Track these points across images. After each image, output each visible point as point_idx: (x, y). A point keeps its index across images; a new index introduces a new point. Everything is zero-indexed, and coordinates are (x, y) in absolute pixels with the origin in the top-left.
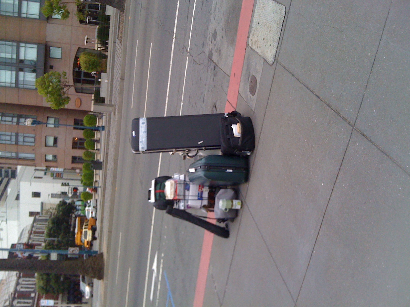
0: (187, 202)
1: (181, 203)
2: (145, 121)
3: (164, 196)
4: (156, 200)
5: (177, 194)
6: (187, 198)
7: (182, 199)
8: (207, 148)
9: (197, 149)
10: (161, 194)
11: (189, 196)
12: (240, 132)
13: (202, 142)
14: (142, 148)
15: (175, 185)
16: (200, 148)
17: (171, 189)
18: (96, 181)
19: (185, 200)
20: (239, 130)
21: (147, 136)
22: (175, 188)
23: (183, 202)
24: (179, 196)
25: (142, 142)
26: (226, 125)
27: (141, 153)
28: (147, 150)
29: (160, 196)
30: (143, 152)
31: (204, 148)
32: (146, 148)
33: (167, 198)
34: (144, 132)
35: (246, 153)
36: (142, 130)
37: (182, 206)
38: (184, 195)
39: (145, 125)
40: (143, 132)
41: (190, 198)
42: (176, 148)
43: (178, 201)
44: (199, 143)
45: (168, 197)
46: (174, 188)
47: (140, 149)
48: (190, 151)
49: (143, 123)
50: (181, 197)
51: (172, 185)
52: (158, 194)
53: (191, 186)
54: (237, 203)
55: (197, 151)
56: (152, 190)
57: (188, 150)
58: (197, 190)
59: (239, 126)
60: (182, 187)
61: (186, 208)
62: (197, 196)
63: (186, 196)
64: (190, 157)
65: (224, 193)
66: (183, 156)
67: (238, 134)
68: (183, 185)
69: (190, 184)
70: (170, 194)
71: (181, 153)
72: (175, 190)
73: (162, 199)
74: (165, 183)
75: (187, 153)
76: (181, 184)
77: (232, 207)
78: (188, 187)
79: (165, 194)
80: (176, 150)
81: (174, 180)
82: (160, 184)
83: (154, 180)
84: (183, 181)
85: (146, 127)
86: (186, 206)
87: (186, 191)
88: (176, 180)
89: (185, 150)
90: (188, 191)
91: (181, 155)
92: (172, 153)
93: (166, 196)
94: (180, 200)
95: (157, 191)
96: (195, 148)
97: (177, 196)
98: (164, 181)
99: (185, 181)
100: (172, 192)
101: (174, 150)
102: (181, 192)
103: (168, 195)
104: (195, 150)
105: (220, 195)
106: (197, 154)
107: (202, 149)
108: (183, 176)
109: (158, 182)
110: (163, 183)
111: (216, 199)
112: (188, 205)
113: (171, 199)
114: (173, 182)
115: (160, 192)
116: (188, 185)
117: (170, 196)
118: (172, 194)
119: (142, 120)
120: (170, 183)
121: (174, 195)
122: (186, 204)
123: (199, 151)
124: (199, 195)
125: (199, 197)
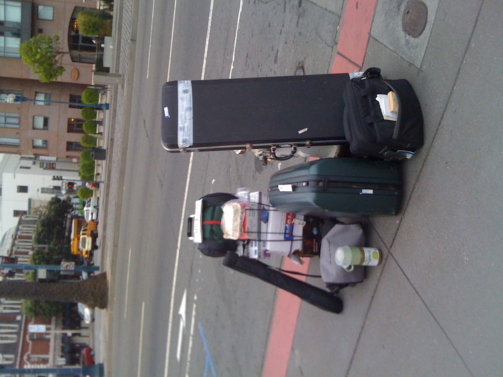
0: (264, 246)
1: (252, 246)
2: (189, 87)
3: (220, 232)
4: (204, 238)
5: (246, 230)
6: (263, 237)
7: (255, 240)
8: (314, 142)
9: (295, 145)
10: (214, 228)
11: (267, 233)
12: (397, 110)
13: (306, 129)
14: (184, 141)
15: (242, 213)
16: (299, 141)
17: (235, 220)
18: (98, 174)
19: (260, 240)
20: (394, 105)
21: (194, 118)
22: (243, 218)
23: (256, 246)
24: (250, 234)
25: (183, 129)
26: (363, 96)
27: (181, 150)
28: (195, 145)
29: (212, 231)
31: (308, 143)
32: (191, 142)
33: (225, 237)
34: (187, 109)
35: (404, 154)
36: (182, 106)
37: (254, 252)
38: (259, 233)
39: (190, 95)
40: (184, 109)
41: (269, 237)
42: (251, 142)
43: (246, 242)
44: (300, 132)
45: (228, 235)
46: (241, 219)
47: (180, 144)
48: (281, 147)
49: (186, 92)
50: (254, 236)
51: (236, 212)
52: (208, 229)
53: (272, 215)
54: (373, 256)
55: (295, 149)
56: (195, 218)
57: (275, 147)
58: (283, 223)
59: (393, 97)
60: (254, 216)
61: (262, 256)
62: (282, 233)
63: (262, 234)
64: (279, 159)
65: (342, 232)
66: (262, 157)
67: (391, 114)
68: (256, 212)
69: (269, 210)
70: (233, 230)
71: (258, 152)
72: (241, 223)
73: (215, 238)
74: (223, 207)
75: (273, 151)
76: (254, 211)
77: (363, 263)
78: (266, 215)
79: (222, 228)
80: (251, 146)
81: (241, 203)
82: (211, 208)
83: (201, 200)
84: (257, 205)
85: (190, 99)
86: (262, 253)
87: (262, 223)
88: (244, 202)
89: (270, 145)
90: (267, 223)
91: (259, 156)
92: (240, 151)
93: (224, 232)
94: (251, 242)
95: (206, 222)
96: (291, 143)
97: (246, 234)
98: (220, 203)
99: (260, 204)
100: (237, 226)
101: (248, 146)
102: (254, 227)
103: (228, 231)
104: (290, 146)
105: (334, 235)
106: (294, 154)
107: (305, 144)
108: (257, 194)
109: (209, 204)
110: (217, 208)
111: (325, 242)
112: (266, 250)
113: (235, 238)
114: (239, 206)
115: (212, 225)
116: (265, 211)
117: (230, 233)
118: (236, 231)
119: (183, 84)
120: (233, 208)
121: (241, 231)
122: (263, 249)
123: (298, 148)
124: (287, 231)
125: (287, 236)
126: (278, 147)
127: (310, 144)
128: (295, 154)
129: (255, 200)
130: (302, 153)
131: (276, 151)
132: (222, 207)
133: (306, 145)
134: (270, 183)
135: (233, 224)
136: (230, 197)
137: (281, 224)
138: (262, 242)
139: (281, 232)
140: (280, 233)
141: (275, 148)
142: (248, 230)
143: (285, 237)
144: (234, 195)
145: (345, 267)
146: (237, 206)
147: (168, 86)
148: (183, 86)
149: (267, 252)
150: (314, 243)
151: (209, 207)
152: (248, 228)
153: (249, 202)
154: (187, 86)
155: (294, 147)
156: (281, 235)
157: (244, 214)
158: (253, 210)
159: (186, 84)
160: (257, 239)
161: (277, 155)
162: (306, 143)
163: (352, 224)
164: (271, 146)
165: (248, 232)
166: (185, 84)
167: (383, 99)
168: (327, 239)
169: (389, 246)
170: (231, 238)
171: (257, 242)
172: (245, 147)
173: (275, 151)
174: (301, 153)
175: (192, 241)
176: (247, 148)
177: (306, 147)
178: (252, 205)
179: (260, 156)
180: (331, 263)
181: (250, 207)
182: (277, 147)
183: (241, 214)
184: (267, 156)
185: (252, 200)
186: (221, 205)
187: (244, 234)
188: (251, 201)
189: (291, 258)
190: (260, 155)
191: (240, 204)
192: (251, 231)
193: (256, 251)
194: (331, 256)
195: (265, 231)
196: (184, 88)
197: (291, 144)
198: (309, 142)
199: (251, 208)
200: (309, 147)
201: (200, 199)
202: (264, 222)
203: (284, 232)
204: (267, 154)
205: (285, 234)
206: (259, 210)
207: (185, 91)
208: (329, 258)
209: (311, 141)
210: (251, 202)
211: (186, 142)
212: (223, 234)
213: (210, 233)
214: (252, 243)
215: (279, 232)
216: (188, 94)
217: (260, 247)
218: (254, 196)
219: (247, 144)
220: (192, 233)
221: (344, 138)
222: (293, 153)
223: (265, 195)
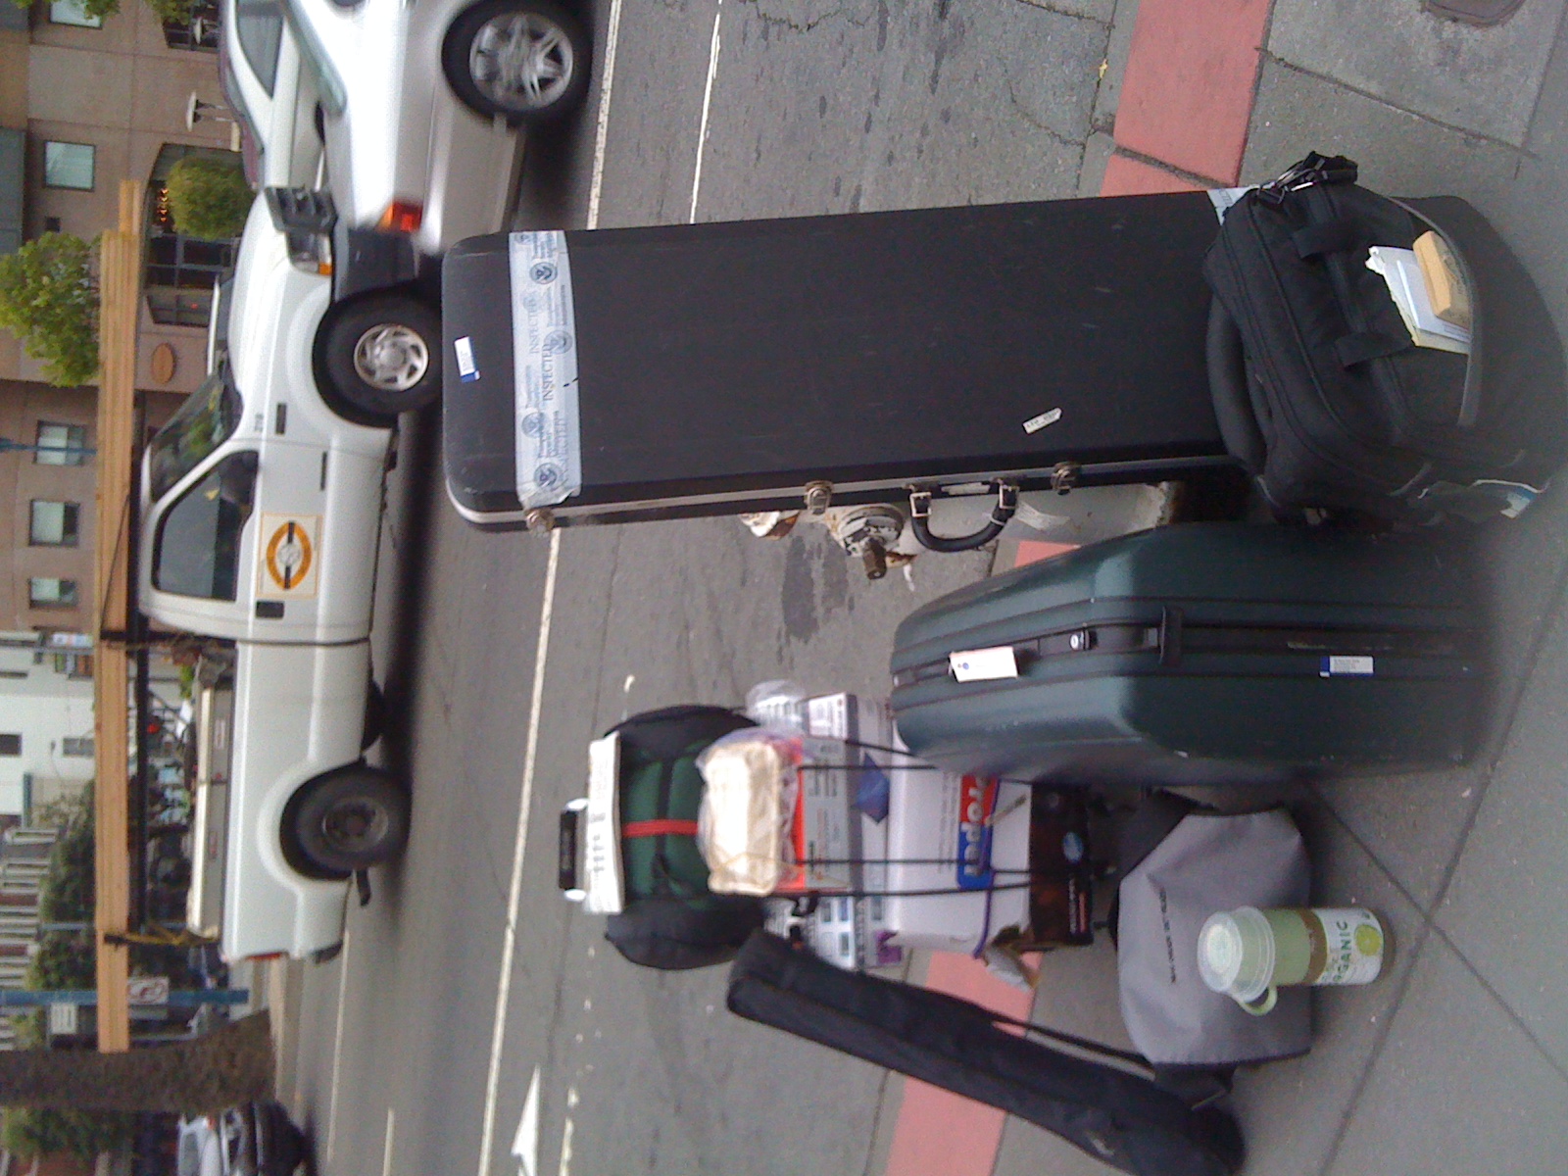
0: (878, 918)
1: (828, 919)
2: (556, 255)
3: (698, 868)
4: (626, 891)
5: (806, 856)
6: (872, 881)
7: (841, 895)
8: (1086, 468)
9: (1007, 482)
10: (671, 850)
11: (886, 862)
12: (1464, 306)
13: (1056, 414)
14: (544, 477)
15: (786, 783)
16: (1026, 467)
17: (757, 813)
19: (859, 895)
21: (581, 379)
22: (791, 806)
23: (844, 918)
24: (819, 869)
25: (539, 424)
26: (1307, 259)
27: (532, 517)
28: (589, 493)
29: (661, 860)
30: (545, 511)
31: (1063, 471)
32: (573, 479)
33: (716, 884)
34: (551, 344)
36: (533, 337)
37: (836, 941)
38: (856, 862)
39: (563, 287)
40: (541, 344)
41: (898, 877)
43: (804, 902)
44: (1031, 426)
45: (728, 875)
46: (783, 806)
47: (528, 488)
48: (946, 495)
50: (837, 878)
51: (759, 780)
52: (645, 855)
53: (903, 785)
54: (1358, 944)
55: (1011, 500)
56: (590, 812)
57: (929, 494)
58: (948, 817)
59: (1440, 255)
60: (835, 794)
61: (872, 959)
62: (950, 862)
63: (867, 867)
64: (946, 544)
65: (1215, 846)
66: (863, 543)
67: (1440, 322)
68: (841, 776)
69: (891, 768)
70: (750, 855)
71: (849, 523)
72: (784, 823)
73: (676, 888)
74: (704, 762)
75: (918, 512)
76: (831, 771)
77: (1319, 974)
78: (878, 788)
79: (701, 848)
80: (827, 491)
81: (778, 742)
82: (654, 771)
83: (613, 737)
84: (842, 747)
85: (564, 304)
86: (872, 947)
87: (867, 822)
88: (793, 738)
89: (903, 486)
90: (883, 822)
91: (849, 540)
92: (773, 517)
93: (711, 865)
94: (823, 899)
95: (635, 828)
96: (991, 476)
97: (806, 868)
98: (691, 748)
99: (853, 742)
100: (767, 837)
101: (811, 492)
102: (836, 837)
103: (731, 861)
104: (986, 488)
105: (1179, 864)
106: (1005, 521)
107: (1050, 478)
108: (840, 703)
109: (645, 754)
110: (679, 766)
111: (1137, 894)
112: (888, 935)
113: (759, 890)
114: (771, 754)
115: (661, 839)
116: (874, 772)
117: (741, 867)
118: (765, 858)
119: (532, 246)
120: (748, 761)
121: (783, 856)
122: (873, 927)
123: (1022, 497)
124: (969, 853)
125: (969, 870)
126: (938, 493)
127: (1073, 479)
128: (1010, 521)
129: (830, 729)
130: (1037, 513)
131: (929, 510)
132: (698, 763)
133: (1053, 483)
134: (894, 655)
135: (751, 831)
136: (727, 722)
137: (943, 821)
138: (868, 904)
139: (945, 857)
140: (941, 862)
141: (925, 497)
142: (812, 853)
143: (961, 876)
144: (742, 713)
145: (1243, 998)
146: (762, 755)
147: (468, 255)
148: (533, 254)
149: (891, 942)
150: (1072, 897)
151: (646, 763)
152: (812, 845)
153: (809, 735)
154: (546, 250)
155: (1005, 491)
156: (945, 867)
157: (794, 787)
158: (827, 768)
159: (545, 246)
160: (849, 889)
161: (936, 529)
162: (1054, 475)
163: (1259, 810)
164: (911, 492)
165: (813, 863)
166: (539, 243)
167: (1399, 263)
168: (1152, 879)
169: (1425, 896)
170: (744, 888)
171: (850, 901)
172: (803, 498)
173: (926, 511)
174: (1031, 515)
175: (580, 904)
176: (808, 501)
177: (1054, 493)
178: (823, 749)
179: (853, 541)
180: (1174, 978)
181: (815, 759)
182: (933, 497)
183: (781, 786)
184: (885, 540)
185: (817, 728)
186: (696, 754)
187: (796, 870)
188: (814, 732)
189: (987, 963)
190: (857, 536)
191: (777, 748)
192: (823, 857)
193: (844, 939)
194: (1175, 953)
195: (880, 857)
196: (538, 261)
197: (991, 479)
198: (1066, 468)
199: (822, 763)
200: (1067, 491)
201: (607, 735)
202: (871, 815)
203: (955, 856)
204: (884, 532)
205: (961, 862)
206: (850, 767)
207: (539, 273)
208: (1168, 957)
209: (1076, 466)
210: (817, 738)
211: (552, 478)
212: (706, 873)
213: (655, 874)
214: (828, 906)
215: (935, 856)
216: (552, 285)
217: (863, 921)
218: (826, 714)
219: (809, 484)
220: (578, 871)
221: (1218, 446)
222: (1000, 520)
223: (869, 709)
